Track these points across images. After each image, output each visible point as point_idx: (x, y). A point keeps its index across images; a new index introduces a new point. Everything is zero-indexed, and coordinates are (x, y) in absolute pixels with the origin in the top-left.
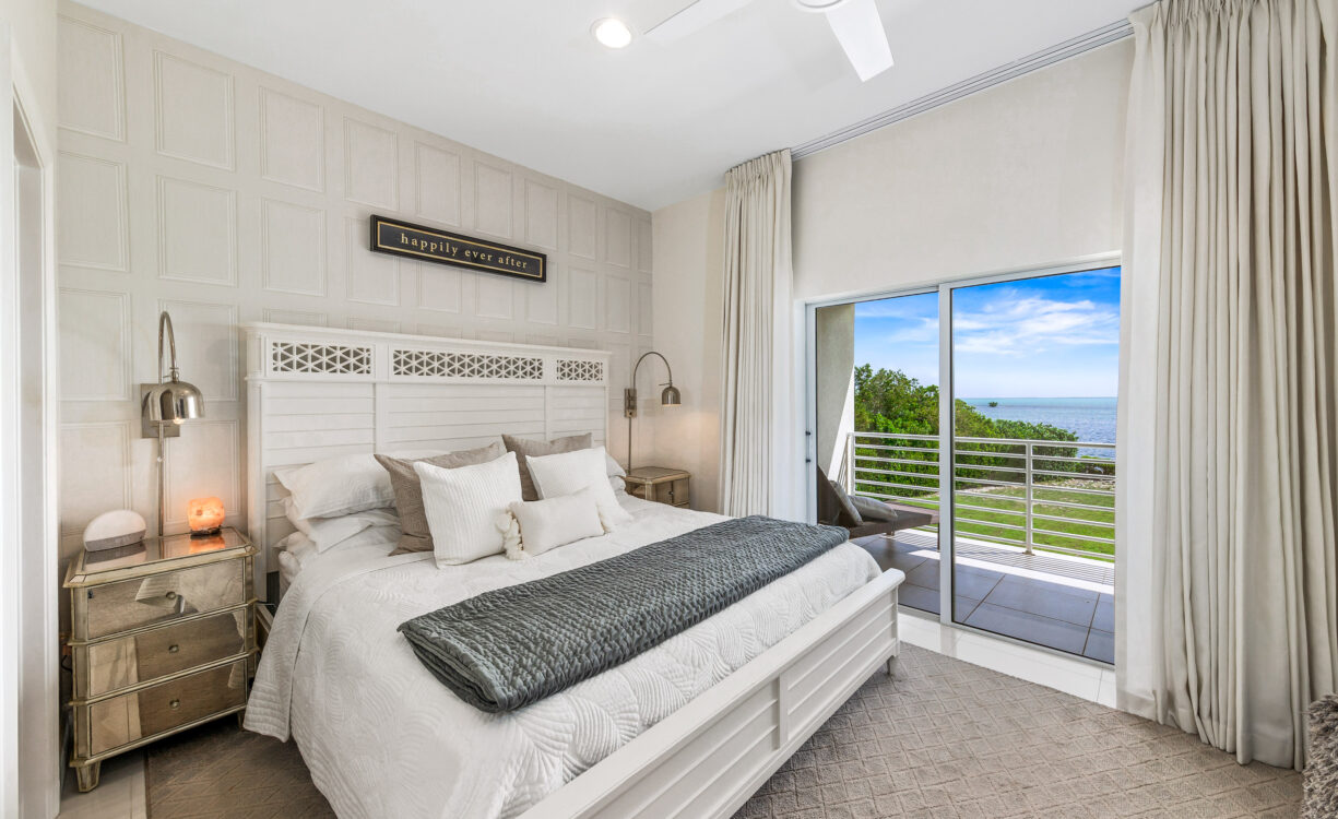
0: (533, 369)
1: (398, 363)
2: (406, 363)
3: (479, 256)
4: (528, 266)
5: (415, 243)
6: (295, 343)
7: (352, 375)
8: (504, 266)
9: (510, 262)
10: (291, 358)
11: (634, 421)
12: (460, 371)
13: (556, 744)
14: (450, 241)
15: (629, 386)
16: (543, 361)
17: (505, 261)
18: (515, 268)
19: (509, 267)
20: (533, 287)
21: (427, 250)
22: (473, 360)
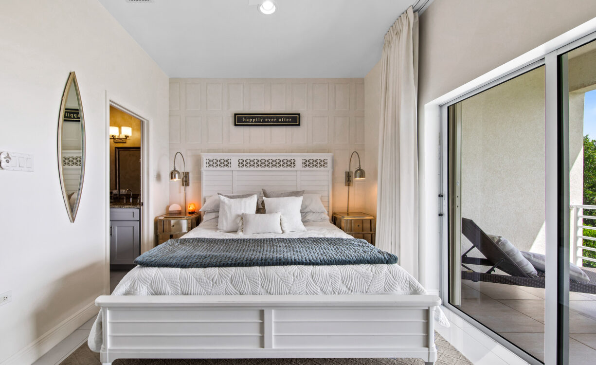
0: (292, 163)
1: (239, 163)
2: (242, 163)
3: (271, 120)
4: (293, 120)
5: (248, 120)
6: (211, 159)
7: (226, 168)
8: (281, 122)
9: (284, 120)
10: (211, 163)
11: (350, 187)
12: (261, 165)
13: (144, 281)
14: (259, 117)
15: (348, 170)
16: (296, 160)
17: (281, 120)
18: (286, 122)
19: (284, 122)
20: (295, 129)
21: (252, 122)
22: (265, 161)
